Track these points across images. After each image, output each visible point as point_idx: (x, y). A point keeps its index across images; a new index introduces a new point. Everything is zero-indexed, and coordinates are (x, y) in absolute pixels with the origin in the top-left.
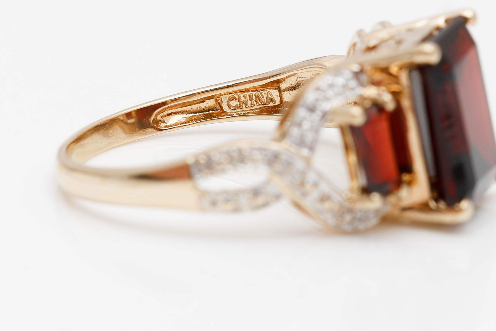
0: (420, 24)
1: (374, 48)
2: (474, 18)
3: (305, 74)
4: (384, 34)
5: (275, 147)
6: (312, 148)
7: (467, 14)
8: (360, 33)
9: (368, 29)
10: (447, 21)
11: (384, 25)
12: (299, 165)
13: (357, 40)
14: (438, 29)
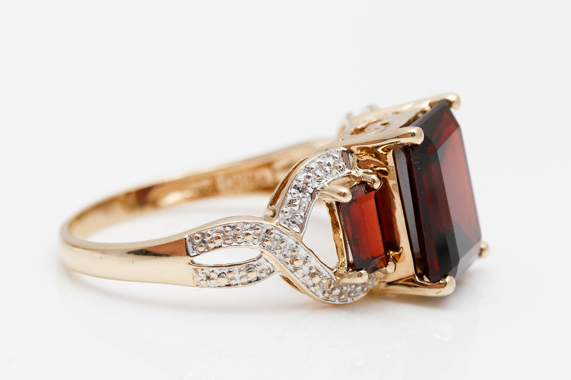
0: (407, 108)
1: (362, 130)
2: (458, 101)
3: (298, 156)
4: (372, 118)
5: (268, 225)
6: (302, 227)
7: (452, 98)
8: (349, 116)
9: (356, 112)
10: (431, 105)
11: (372, 108)
12: (290, 241)
13: (346, 122)
14: (424, 112)
